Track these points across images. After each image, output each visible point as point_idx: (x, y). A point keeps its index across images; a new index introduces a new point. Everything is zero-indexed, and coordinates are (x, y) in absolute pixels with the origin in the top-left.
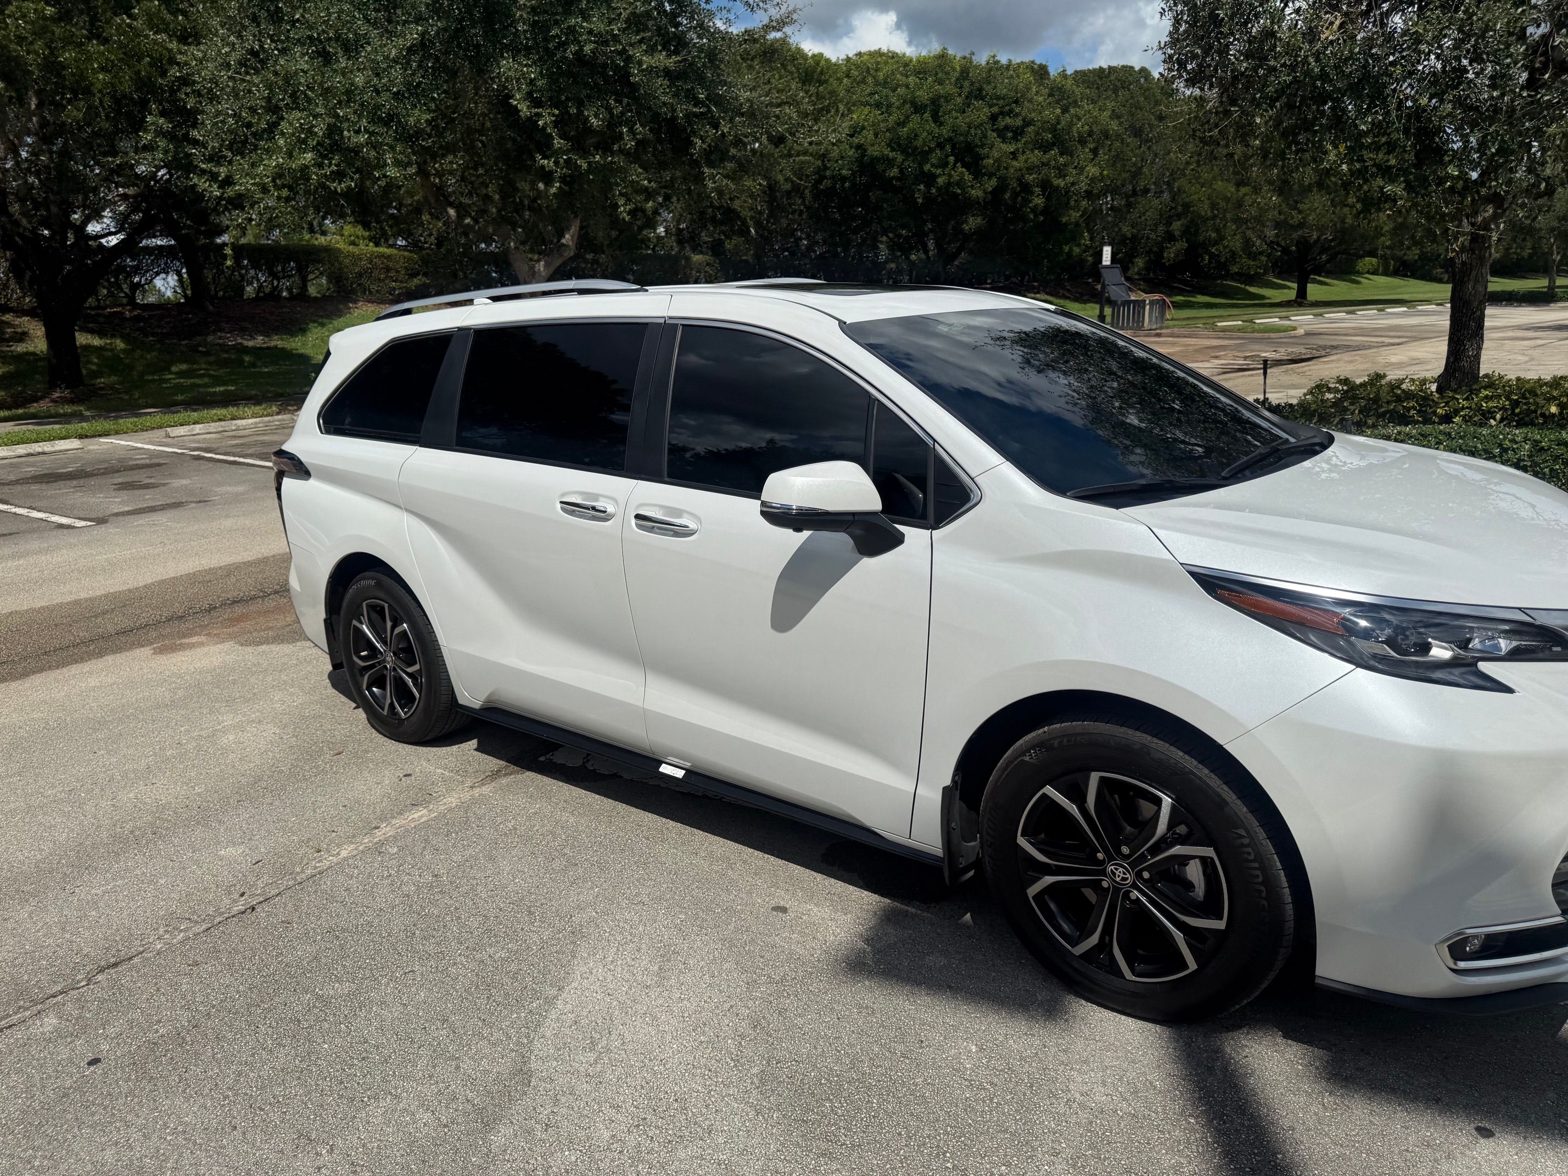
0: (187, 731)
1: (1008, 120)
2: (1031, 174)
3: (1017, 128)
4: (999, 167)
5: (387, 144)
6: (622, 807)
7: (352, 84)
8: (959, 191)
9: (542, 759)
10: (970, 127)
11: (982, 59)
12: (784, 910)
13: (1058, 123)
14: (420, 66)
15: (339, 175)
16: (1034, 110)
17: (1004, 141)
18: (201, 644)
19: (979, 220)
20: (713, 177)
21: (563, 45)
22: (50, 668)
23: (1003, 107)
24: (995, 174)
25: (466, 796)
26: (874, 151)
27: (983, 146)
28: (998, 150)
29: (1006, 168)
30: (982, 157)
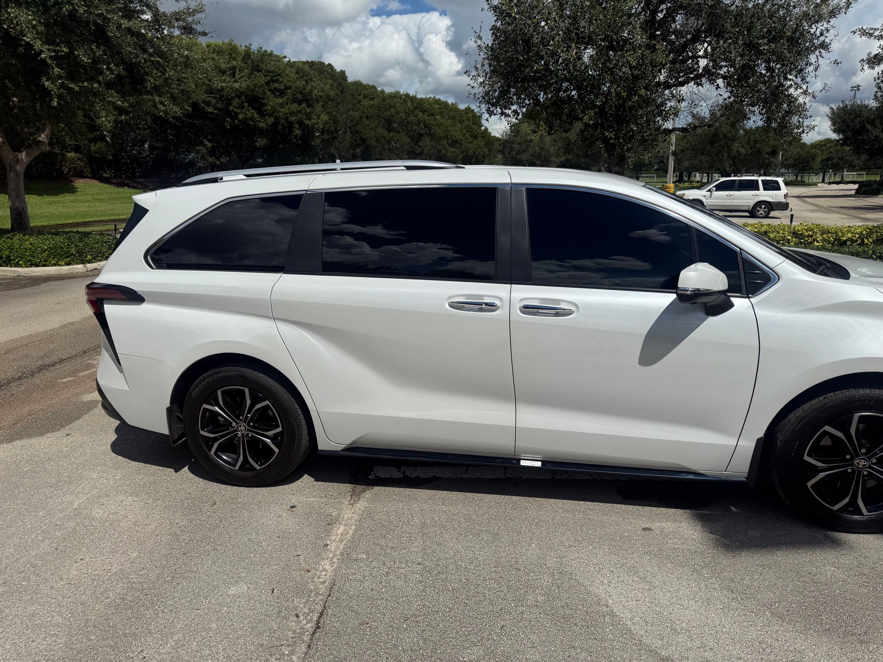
1: (276, 85)
2: (292, 116)
3: (282, 90)
4: (274, 111)
8: (252, 123)
9: (372, 477)
10: (255, 87)
11: (256, 48)
13: (304, 89)
16: (290, 81)
17: (275, 96)
19: (265, 140)
23: (273, 77)
24: (272, 115)
25: (357, 511)
27: (263, 99)
28: (273, 101)
29: (278, 112)
30: (264, 105)
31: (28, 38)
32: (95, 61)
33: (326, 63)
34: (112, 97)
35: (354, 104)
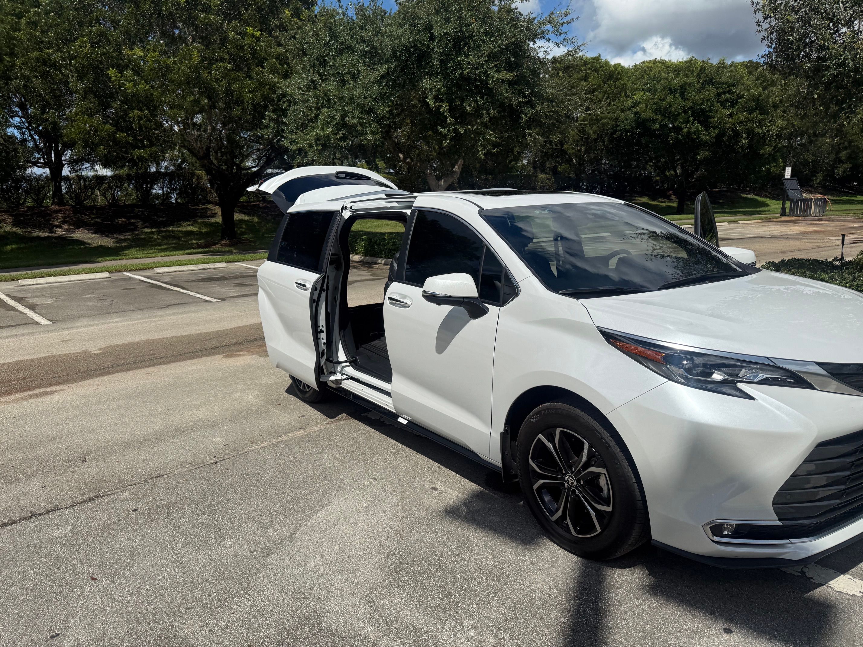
0: (222, 390)
1: (728, 96)
2: (740, 126)
3: (734, 100)
4: (720, 123)
5: (368, 123)
6: (387, 438)
7: (353, 95)
8: (695, 137)
9: (363, 415)
10: (703, 101)
11: (714, 61)
12: (436, 489)
13: (760, 96)
14: (386, 85)
15: (343, 138)
16: (745, 89)
17: (724, 108)
18: (244, 355)
19: (707, 153)
20: (530, 135)
21: (455, 70)
22: (180, 361)
23: (725, 88)
24: (718, 127)
25: (323, 427)
26: (645, 115)
27: (711, 111)
28: (721, 113)
29: (725, 123)
30: (710, 117)
31: (428, 99)
32: (478, 109)
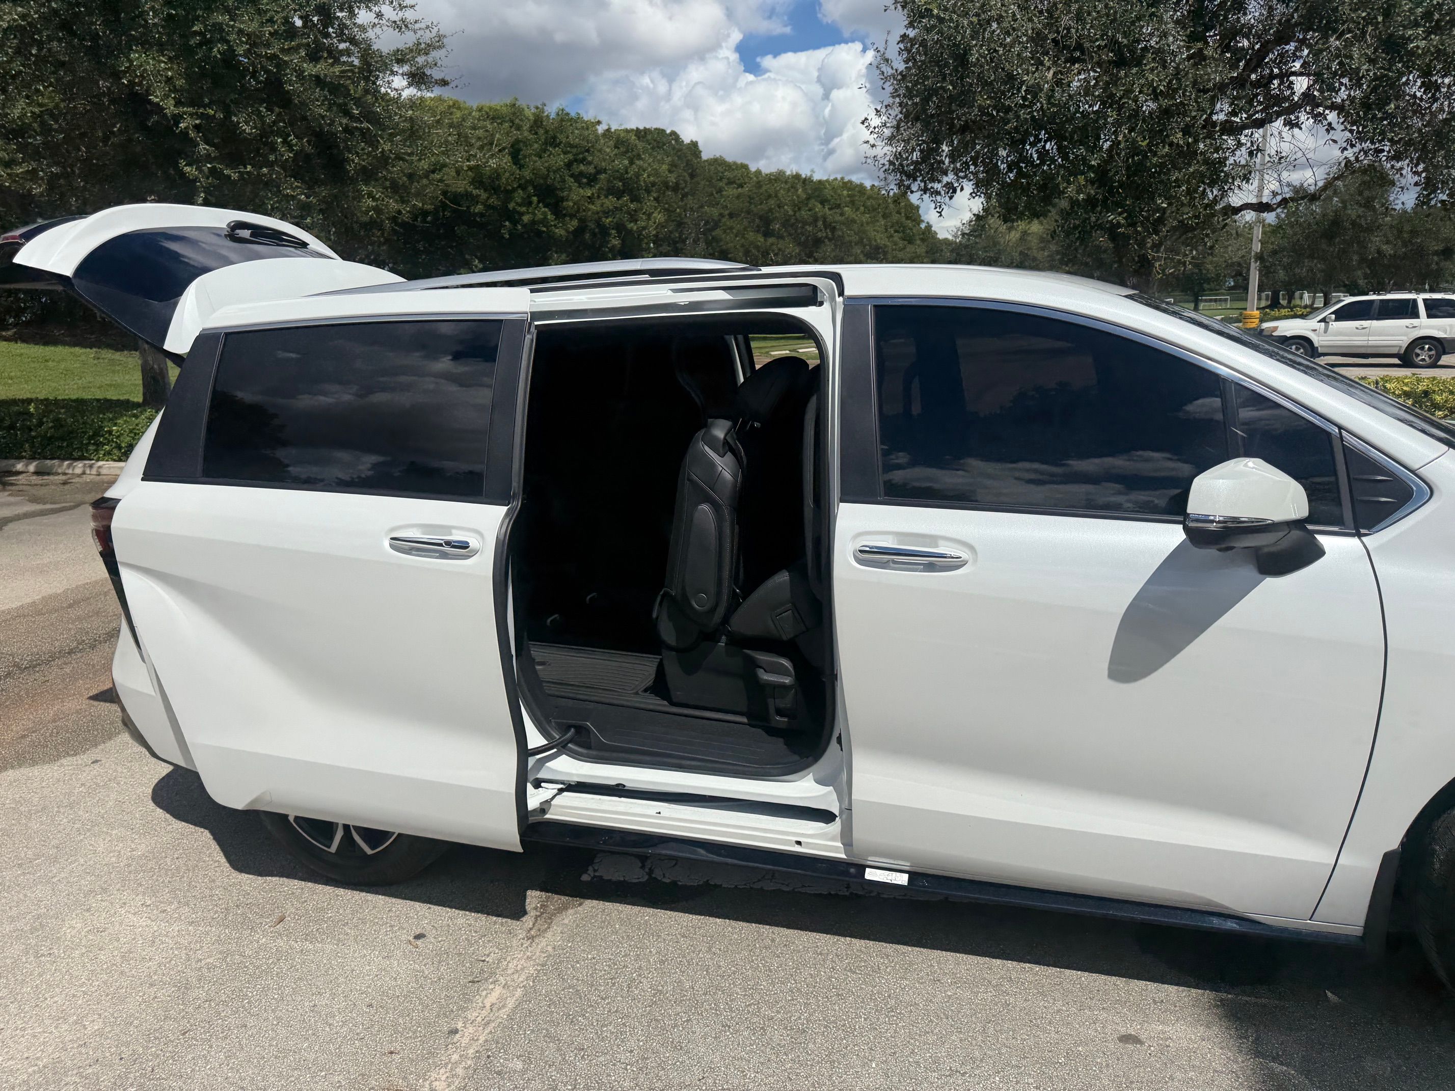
1: (582, 167)
2: (607, 217)
3: (591, 175)
4: (579, 209)
8: (545, 229)
9: (585, 878)
10: (548, 171)
11: (552, 110)
13: (627, 173)
16: (604, 160)
17: (580, 187)
23: (577, 154)
24: (575, 216)
25: (536, 955)
26: (457, 188)
27: (562, 189)
28: (576, 194)
29: (584, 211)
30: (563, 199)
31: (156, 97)
32: (265, 133)
33: (668, 132)
34: (293, 189)
35: (712, 194)
